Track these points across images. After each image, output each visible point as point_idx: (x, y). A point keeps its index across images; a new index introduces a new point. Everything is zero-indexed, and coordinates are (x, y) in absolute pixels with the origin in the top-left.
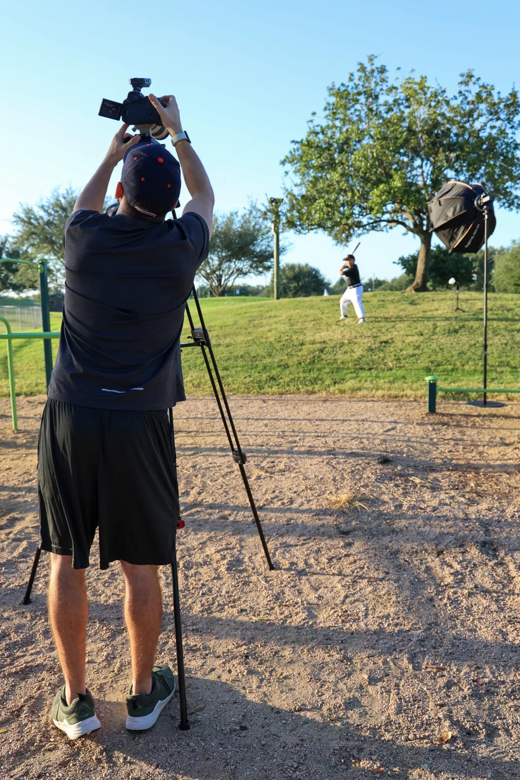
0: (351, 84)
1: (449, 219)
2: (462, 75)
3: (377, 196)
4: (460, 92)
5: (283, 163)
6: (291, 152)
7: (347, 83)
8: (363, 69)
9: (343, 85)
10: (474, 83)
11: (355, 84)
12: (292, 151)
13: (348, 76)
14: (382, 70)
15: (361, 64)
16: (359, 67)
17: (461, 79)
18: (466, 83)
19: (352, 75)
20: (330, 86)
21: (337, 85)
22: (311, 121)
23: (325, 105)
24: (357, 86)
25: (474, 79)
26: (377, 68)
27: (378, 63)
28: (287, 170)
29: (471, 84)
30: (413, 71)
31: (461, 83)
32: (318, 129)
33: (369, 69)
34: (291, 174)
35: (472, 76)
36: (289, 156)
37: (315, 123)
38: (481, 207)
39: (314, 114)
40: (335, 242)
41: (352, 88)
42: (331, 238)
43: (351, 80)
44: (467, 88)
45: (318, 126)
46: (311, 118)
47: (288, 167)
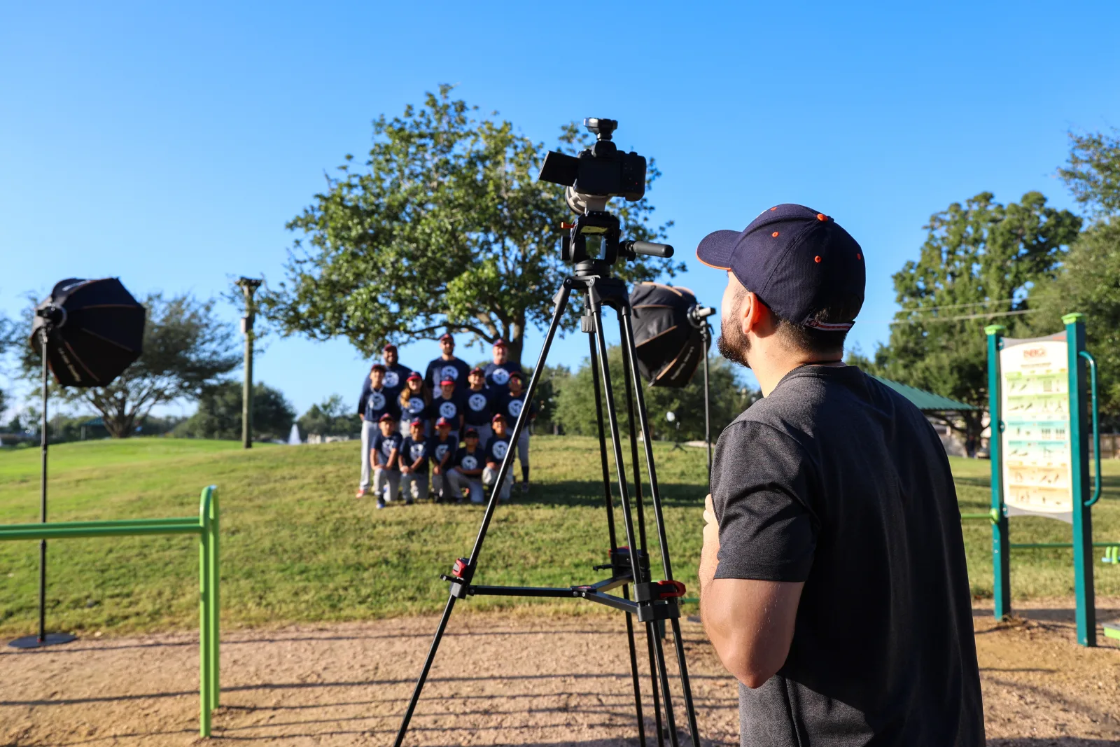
0: (409, 121)
1: (651, 338)
2: (564, 128)
3: (460, 290)
5: (291, 226)
6: (306, 211)
7: (403, 119)
8: (433, 103)
9: (397, 120)
10: (580, 141)
11: (415, 122)
12: (309, 209)
13: (405, 108)
14: (462, 107)
15: (430, 95)
16: (427, 99)
17: (562, 133)
18: (569, 139)
19: (410, 107)
20: (378, 119)
21: (389, 120)
22: (344, 168)
23: (371, 147)
24: (418, 125)
25: (579, 136)
26: (454, 104)
27: (454, 97)
28: (299, 238)
29: (575, 141)
30: (496, 113)
31: (562, 138)
32: (355, 181)
33: (441, 102)
34: (306, 244)
35: (576, 131)
36: (302, 216)
37: (351, 171)
38: (698, 322)
39: (349, 157)
40: (360, 354)
41: (411, 126)
42: (353, 348)
43: (409, 114)
44: (569, 146)
45: (355, 176)
46: (345, 162)
47: (299, 233)
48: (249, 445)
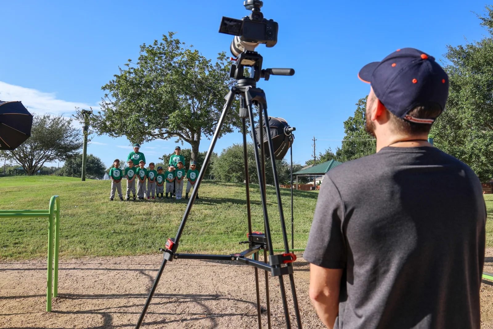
0: (156, 47)
2: (219, 54)
3: (174, 117)
4: (217, 63)
5: (104, 88)
7: (153, 46)
8: (166, 39)
9: (150, 46)
11: (158, 47)
12: (112, 81)
13: (154, 41)
14: (178, 42)
15: (165, 36)
16: (163, 38)
17: (219, 56)
18: (221, 59)
20: (142, 45)
21: (147, 46)
22: (128, 65)
23: (139, 57)
24: (160, 48)
25: (225, 58)
26: (175, 40)
27: (175, 37)
28: (107, 94)
30: (192, 46)
31: (219, 58)
32: (132, 71)
33: (169, 40)
34: (110, 96)
35: (225, 56)
36: (109, 84)
37: (131, 66)
39: (130, 61)
40: (131, 143)
41: (156, 49)
43: (156, 44)
44: (222, 62)
45: (132, 68)
46: (128, 63)
47: (107, 91)
48: (84, 180)
